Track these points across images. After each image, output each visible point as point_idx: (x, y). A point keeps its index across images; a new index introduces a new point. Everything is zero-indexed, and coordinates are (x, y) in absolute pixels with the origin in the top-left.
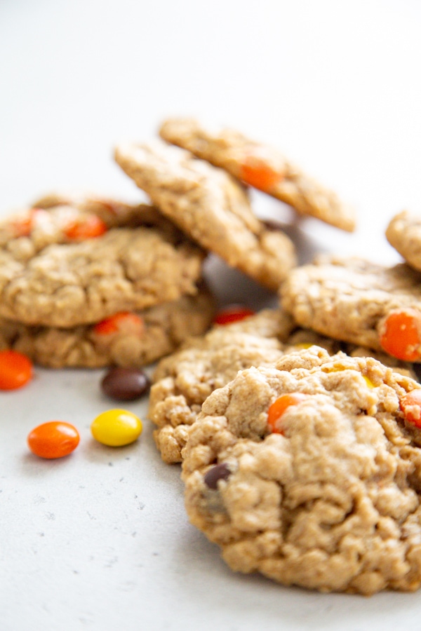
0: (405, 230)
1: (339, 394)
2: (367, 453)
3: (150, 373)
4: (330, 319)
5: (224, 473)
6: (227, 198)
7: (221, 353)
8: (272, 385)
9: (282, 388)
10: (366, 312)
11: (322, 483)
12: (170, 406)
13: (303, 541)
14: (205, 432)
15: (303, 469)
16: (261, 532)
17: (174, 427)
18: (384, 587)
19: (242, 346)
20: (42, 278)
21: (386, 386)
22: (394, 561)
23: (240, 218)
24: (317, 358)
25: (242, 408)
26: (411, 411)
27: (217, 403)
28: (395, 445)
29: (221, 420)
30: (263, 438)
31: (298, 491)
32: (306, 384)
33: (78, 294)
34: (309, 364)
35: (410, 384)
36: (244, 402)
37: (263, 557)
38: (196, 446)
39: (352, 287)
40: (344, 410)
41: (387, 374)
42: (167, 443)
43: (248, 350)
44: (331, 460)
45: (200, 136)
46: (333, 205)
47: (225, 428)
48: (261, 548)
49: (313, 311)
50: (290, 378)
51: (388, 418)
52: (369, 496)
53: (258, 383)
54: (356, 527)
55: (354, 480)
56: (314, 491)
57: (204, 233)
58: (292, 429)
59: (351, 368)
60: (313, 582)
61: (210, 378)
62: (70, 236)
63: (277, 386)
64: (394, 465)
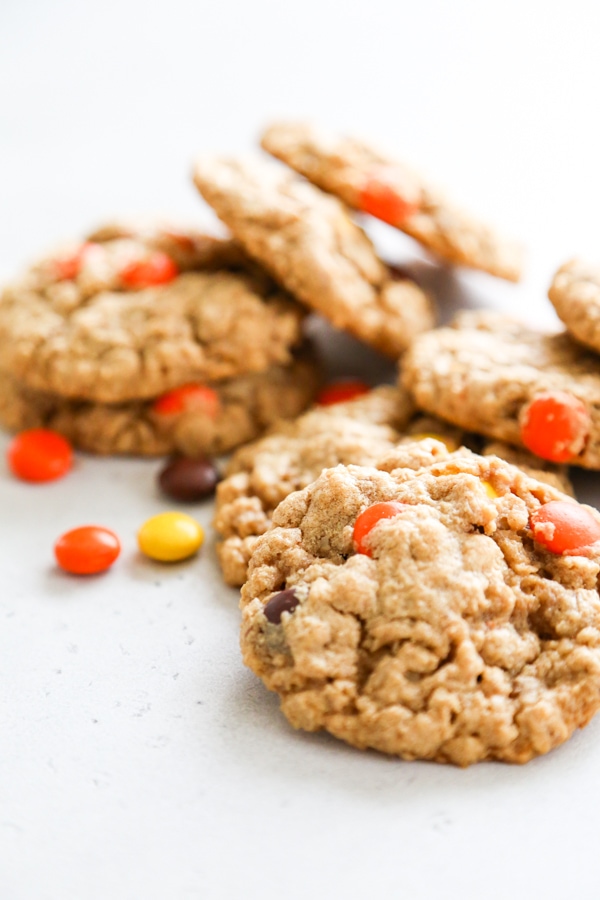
0: (568, 287)
1: (448, 505)
2: (476, 583)
3: (222, 465)
4: (458, 403)
5: (290, 603)
6: (337, 237)
7: (312, 444)
8: (363, 490)
9: (375, 494)
10: (505, 395)
11: (413, 620)
12: (238, 512)
13: (382, 693)
14: (271, 548)
15: (390, 601)
16: (330, 680)
17: (242, 538)
18: (484, 755)
19: (340, 435)
20: (85, 337)
21: (513, 496)
22: (498, 724)
23: (354, 263)
24: (429, 455)
25: (321, 519)
26: (541, 529)
27: (291, 511)
28: (517, 573)
29: (295, 533)
30: (345, 558)
31: (381, 629)
32: (407, 490)
33: (130, 360)
34: (417, 464)
35: (547, 494)
36: (325, 511)
37: (331, 712)
38: (260, 566)
39: (492, 361)
40: (451, 526)
41: (517, 480)
42: (231, 559)
43: (347, 441)
44: (427, 591)
45: (309, 150)
46: (486, 247)
47: (298, 543)
48: (328, 700)
49: (438, 391)
50: (388, 482)
51: (511, 539)
52: (473, 639)
53: (344, 486)
54: (451, 678)
55: (455, 617)
56: (402, 629)
57: (302, 283)
58: (382, 549)
59: (468, 471)
60: (392, 747)
61: (296, 476)
62: (129, 282)
63: (369, 492)
64: (512, 600)
